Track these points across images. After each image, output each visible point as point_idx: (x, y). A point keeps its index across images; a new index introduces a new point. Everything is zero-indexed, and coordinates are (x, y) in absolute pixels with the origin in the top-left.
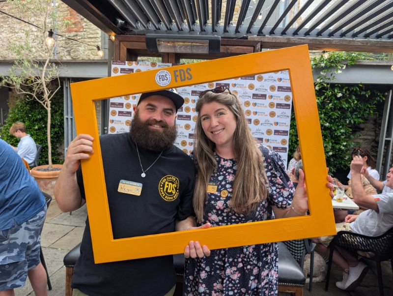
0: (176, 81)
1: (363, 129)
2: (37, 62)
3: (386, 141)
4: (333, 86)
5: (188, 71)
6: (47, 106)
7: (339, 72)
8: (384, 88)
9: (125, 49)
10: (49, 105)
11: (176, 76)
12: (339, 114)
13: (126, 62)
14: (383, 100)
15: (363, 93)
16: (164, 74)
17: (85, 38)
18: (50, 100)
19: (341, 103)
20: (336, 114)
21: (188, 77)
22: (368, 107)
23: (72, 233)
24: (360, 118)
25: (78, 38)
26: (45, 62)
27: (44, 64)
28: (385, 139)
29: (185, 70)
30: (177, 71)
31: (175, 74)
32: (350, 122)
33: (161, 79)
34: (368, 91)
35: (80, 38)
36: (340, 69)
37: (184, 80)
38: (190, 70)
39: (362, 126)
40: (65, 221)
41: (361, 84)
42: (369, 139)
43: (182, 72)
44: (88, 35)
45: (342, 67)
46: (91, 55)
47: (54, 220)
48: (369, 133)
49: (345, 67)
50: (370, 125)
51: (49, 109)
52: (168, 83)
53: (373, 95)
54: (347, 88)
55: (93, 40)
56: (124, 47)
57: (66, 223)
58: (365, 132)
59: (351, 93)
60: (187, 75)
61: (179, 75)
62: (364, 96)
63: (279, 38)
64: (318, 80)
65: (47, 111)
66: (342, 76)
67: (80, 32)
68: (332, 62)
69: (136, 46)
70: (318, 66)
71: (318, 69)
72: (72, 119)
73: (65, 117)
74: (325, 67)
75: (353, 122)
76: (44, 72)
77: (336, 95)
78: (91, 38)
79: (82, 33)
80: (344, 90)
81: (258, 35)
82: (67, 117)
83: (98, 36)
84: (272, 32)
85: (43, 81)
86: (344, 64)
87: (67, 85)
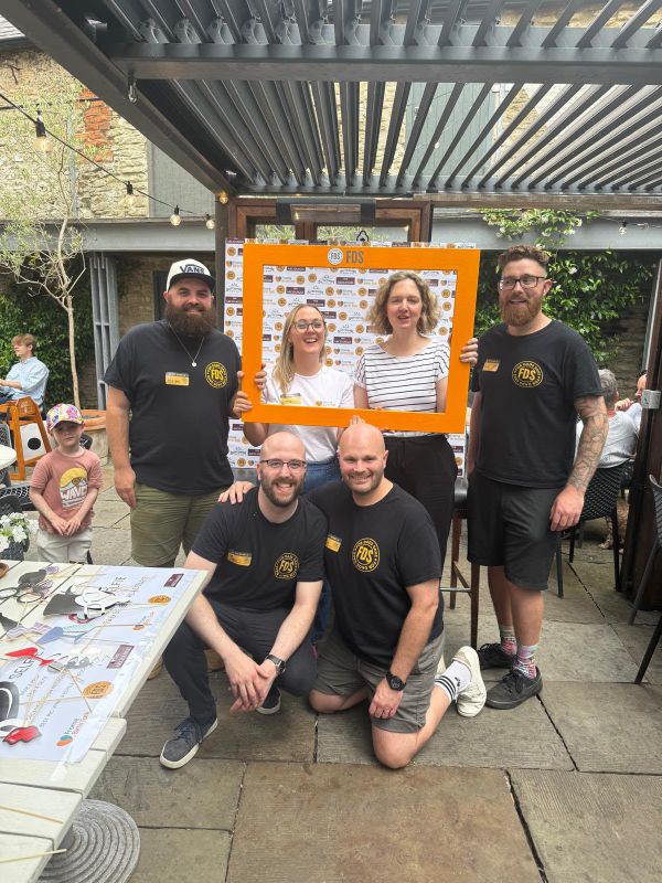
1: (625, 330)
2: (42, 225)
4: (563, 255)
6: (66, 303)
7: (572, 232)
8: (650, 257)
9: (244, 217)
10: (70, 303)
12: (574, 303)
14: (649, 278)
15: (615, 266)
17: (118, 175)
18: (70, 294)
19: (579, 284)
20: (571, 304)
22: (625, 289)
24: (612, 308)
26: (61, 225)
27: (60, 229)
32: (596, 317)
34: (622, 261)
36: (572, 227)
37: (356, 262)
39: (624, 324)
41: (610, 250)
44: (122, 167)
45: (576, 224)
48: (635, 335)
49: (580, 222)
51: (70, 310)
53: (632, 271)
54: (588, 257)
55: (132, 177)
56: (243, 214)
59: (596, 265)
61: (351, 257)
62: (617, 270)
63: (458, 195)
64: (538, 245)
65: (67, 313)
66: (576, 238)
67: (107, 162)
68: (560, 215)
69: (258, 212)
70: (538, 222)
71: (538, 227)
72: (107, 328)
73: (96, 323)
74: (549, 224)
75: (600, 316)
76: (60, 243)
77: (567, 271)
78: (128, 173)
79: (112, 165)
80: (583, 262)
81: (428, 192)
82: (99, 324)
83: (141, 169)
84: (449, 185)
85: (61, 259)
86: (580, 218)
87: (96, 265)
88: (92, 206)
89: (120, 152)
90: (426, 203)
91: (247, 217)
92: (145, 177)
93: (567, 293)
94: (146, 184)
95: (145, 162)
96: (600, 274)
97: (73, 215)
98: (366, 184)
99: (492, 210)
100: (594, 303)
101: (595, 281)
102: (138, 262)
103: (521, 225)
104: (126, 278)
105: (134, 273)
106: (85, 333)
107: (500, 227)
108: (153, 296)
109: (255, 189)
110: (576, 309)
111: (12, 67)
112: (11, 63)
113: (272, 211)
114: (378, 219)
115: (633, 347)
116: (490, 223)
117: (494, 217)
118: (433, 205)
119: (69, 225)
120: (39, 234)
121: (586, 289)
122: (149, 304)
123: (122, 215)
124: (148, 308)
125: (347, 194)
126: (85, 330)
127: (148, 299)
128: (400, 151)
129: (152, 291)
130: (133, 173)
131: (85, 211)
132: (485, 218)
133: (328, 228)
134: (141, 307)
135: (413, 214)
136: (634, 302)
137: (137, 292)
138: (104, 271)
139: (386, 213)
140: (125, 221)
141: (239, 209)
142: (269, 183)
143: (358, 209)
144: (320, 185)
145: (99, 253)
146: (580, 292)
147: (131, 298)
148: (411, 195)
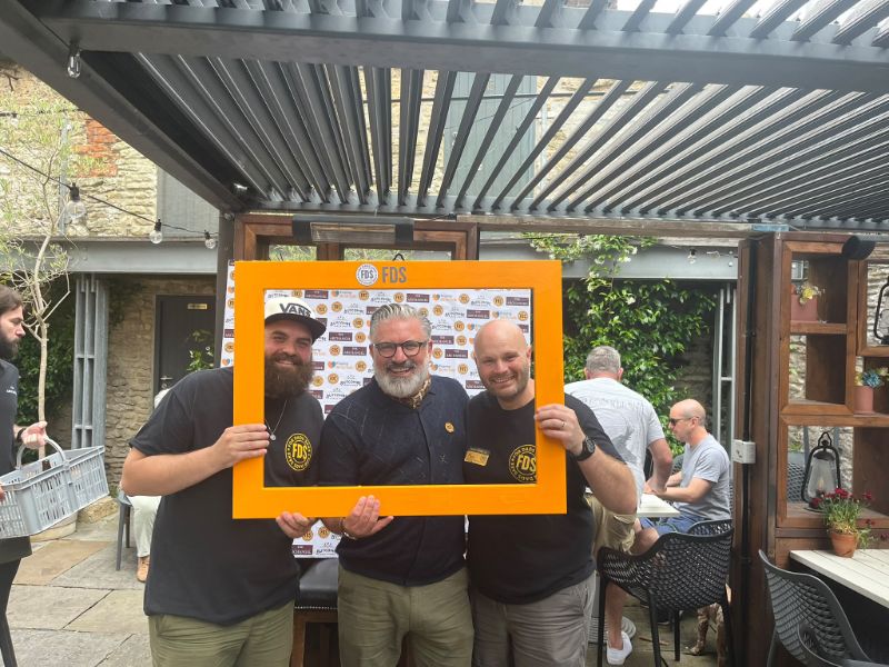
1: (688, 363)
2: (19, 242)
3: (723, 382)
4: (619, 284)
6: (40, 333)
7: (627, 259)
9: (254, 235)
10: (45, 332)
12: (634, 335)
14: (713, 307)
15: (674, 295)
17: (122, 190)
18: (47, 322)
19: (637, 315)
20: (631, 335)
22: (689, 320)
23: (107, 602)
24: (677, 340)
25: (106, 188)
26: (42, 243)
27: (40, 247)
28: (721, 379)
32: (660, 351)
34: (682, 290)
35: (110, 188)
36: (627, 255)
39: (686, 357)
40: (85, 580)
41: (669, 279)
42: (701, 382)
44: (127, 183)
45: (631, 251)
46: (134, 225)
47: (61, 580)
48: (699, 369)
49: (635, 250)
50: (699, 355)
51: (44, 341)
53: (693, 301)
54: (645, 286)
55: (138, 194)
57: (88, 585)
58: (692, 368)
59: (655, 295)
62: (677, 300)
63: (507, 217)
64: (591, 274)
65: (40, 344)
66: (631, 266)
67: (110, 176)
68: (613, 242)
69: (270, 231)
70: (590, 249)
71: (590, 255)
72: (91, 361)
73: (77, 355)
74: (602, 251)
75: (664, 349)
76: (38, 263)
77: (624, 301)
78: (133, 189)
79: (115, 180)
80: (641, 291)
81: (473, 213)
82: (81, 356)
83: (150, 185)
84: (496, 207)
85: (37, 281)
86: (634, 246)
87: (84, 288)
88: (88, 222)
89: (126, 167)
90: (471, 225)
91: (257, 236)
92: (154, 193)
93: (627, 325)
94: (154, 201)
95: (154, 178)
96: (659, 305)
97: (59, 232)
98: (402, 203)
99: (539, 235)
100: (657, 335)
101: (654, 311)
102: (139, 285)
103: (571, 252)
104: (123, 303)
105: (133, 296)
106: (64, 367)
107: (549, 254)
108: (154, 322)
109: (269, 204)
110: (637, 342)
111: (9, 77)
112: (9, 72)
113: (288, 230)
114: (417, 242)
115: (696, 382)
116: (538, 250)
117: (542, 243)
118: (480, 228)
119: (51, 242)
120: (15, 251)
121: (646, 320)
122: (148, 332)
123: (123, 233)
124: (147, 337)
125: (378, 213)
126: (65, 363)
127: (148, 327)
128: (439, 174)
129: (154, 317)
130: (138, 189)
131: (79, 228)
132: (532, 245)
133: (360, 250)
134: (139, 336)
135: (455, 237)
136: (699, 333)
137: (135, 319)
138: (94, 294)
139: (426, 235)
140: (127, 240)
141: (247, 226)
142: (286, 199)
143: (393, 231)
144: (347, 202)
145: (88, 275)
146: (639, 322)
147: (128, 326)
148: (455, 217)
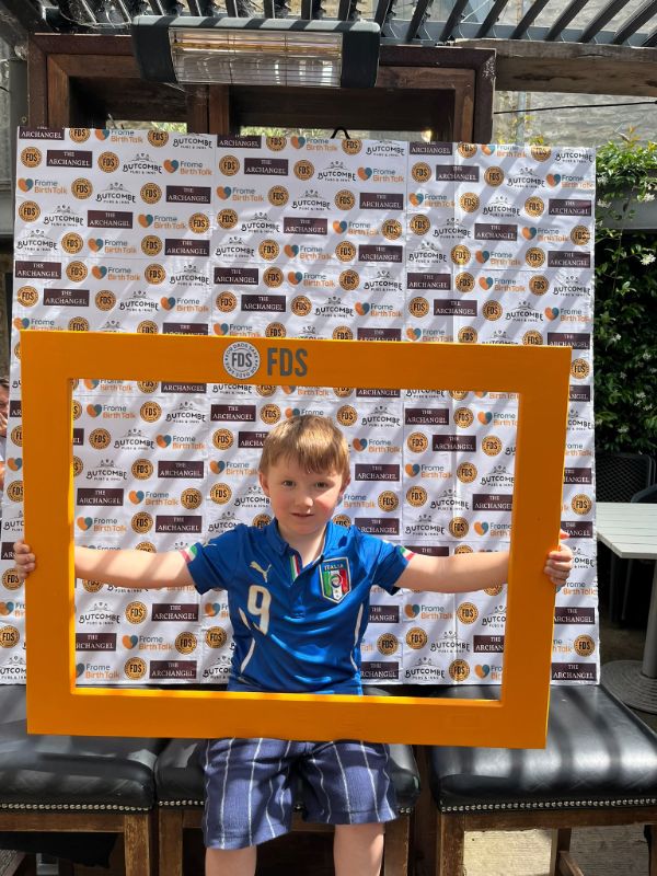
0: (270, 372)
5: (301, 355)
9: (65, 78)
11: (271, 361)
13: (67, 130)
16: (245, 353)
21: (297, 370)
29: (294, 351)
30: (275, 350)
31: (270, 356)
33: (236, 363)
37: (288, 374)
38: (305, 354)
43: (286, 355)
52: (251, 374)
56: (60, 71)
60: (296, 364)
61: (278, 361)
141: (50, 59)
